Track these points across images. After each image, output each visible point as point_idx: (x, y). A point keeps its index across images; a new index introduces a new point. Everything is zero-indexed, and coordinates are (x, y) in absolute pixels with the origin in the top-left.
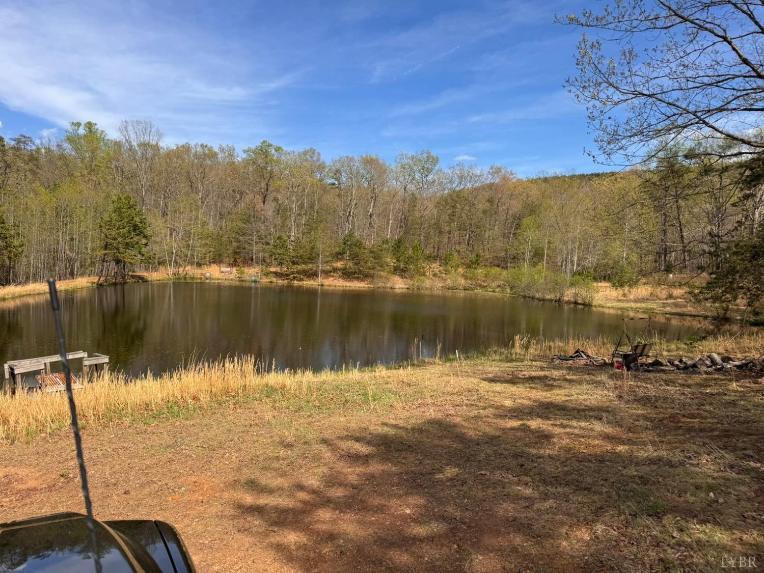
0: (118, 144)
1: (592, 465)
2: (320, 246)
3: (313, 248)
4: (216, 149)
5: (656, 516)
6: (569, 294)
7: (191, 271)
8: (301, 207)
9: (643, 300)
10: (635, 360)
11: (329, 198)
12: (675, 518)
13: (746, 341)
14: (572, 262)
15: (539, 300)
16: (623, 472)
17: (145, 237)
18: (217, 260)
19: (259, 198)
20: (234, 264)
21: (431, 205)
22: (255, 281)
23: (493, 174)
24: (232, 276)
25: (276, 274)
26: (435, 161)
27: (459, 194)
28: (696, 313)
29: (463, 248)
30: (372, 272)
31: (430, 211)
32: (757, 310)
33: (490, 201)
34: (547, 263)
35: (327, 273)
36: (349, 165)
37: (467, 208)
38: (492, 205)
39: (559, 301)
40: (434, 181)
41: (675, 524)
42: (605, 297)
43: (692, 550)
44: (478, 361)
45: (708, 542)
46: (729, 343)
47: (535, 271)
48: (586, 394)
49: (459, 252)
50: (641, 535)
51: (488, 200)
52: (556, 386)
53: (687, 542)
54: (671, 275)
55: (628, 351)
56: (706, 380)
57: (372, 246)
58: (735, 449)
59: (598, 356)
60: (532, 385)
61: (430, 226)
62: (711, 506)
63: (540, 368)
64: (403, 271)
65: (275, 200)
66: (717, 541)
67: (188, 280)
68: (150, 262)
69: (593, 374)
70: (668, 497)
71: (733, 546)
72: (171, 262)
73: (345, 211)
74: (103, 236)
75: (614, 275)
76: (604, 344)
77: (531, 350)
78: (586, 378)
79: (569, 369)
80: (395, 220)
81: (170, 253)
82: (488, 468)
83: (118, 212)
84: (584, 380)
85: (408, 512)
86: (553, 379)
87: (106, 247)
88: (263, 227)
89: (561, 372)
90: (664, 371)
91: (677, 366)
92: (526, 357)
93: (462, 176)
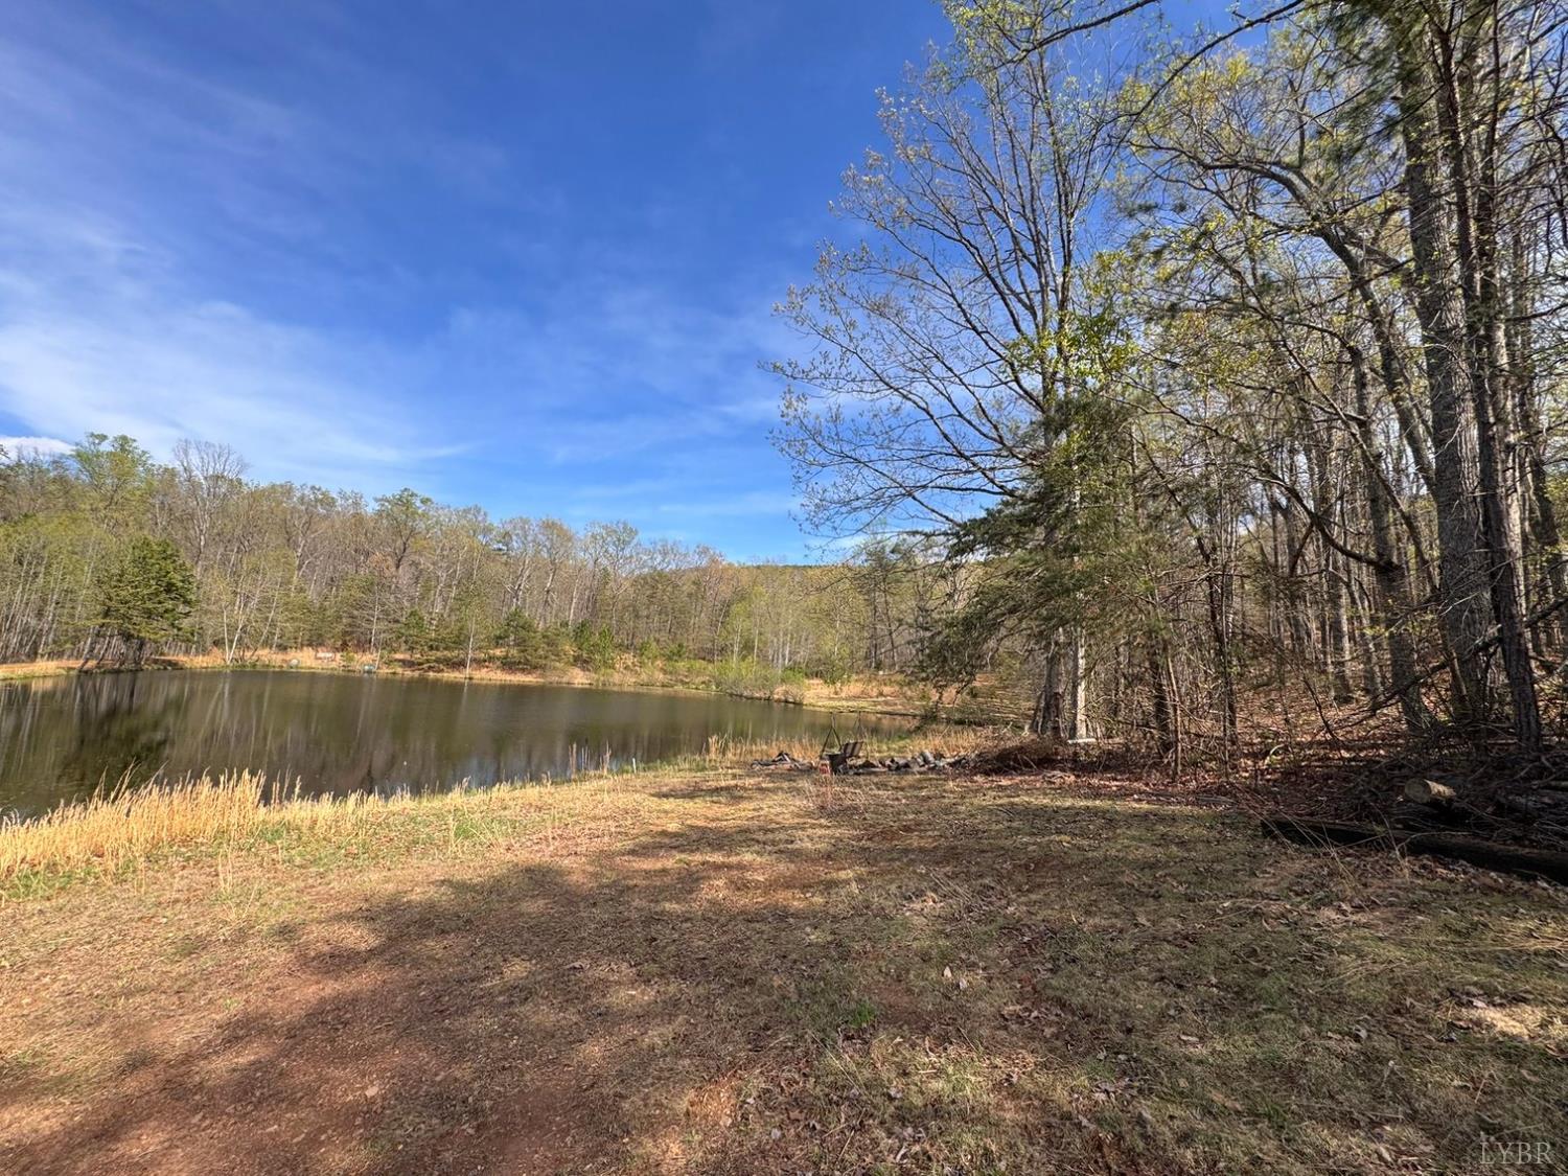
0: (173, 473)
1: (766, 928)
2: (472, 626)
3: (461, 629)
4: (334, 494)
5: (859, 1037)
6: (779, 692)
7: (268, 656)
8: (452, 576)
9: (856, 698)
10: (844, 761)
11: (495, 569)
12: (892, 1039)
13: (953, 740)
14: (783, 656)
15: (747, 698)
16: (812, 937)
17: (187, 602)
18: (315, 642)
19: (391, 561)
20: (344, 647)
21: (627, 584)
22: (369, 672)
23: (700, 554)
24: (333, 665)
25: (404, 663)
26: (633, 533)
27: (660, 574)
28: (906, 712)
29: (664, 636)
30: (543, 662)
31: (622, 589)
33: (697, 584)
34: (758, 656)
35: (479, 663)
36: (523, 528)
37: (669, 589)
38: (699, 588)
39: (769, 699)
40: (631, 557)
41: (893, 1055)
42: (816, 695)
43: (927, 1134)
44: (660, 772)
45: (953, 1102)
46: (938, 741)
47: (744, 665)
48: (780, 807)
49: (658, 641)
50: (830, 1101)
51: (694, 583)
52: (746, 798)
53: (916, 1107)
54: (881, 673)
55: (836, 751)
56: (920, 781)
57: (547, 629)
58: (968, 876)
59: (804, 758)
60: (715, 799)
61: (624, 608)
62: (950, 999)
63: (734, 776)
64: (585, 661)
65: (415, 564)
66: (971, 1097)
67: (258, 668)
68: (193, 640)
69: (794, 781)
70: (880, 985)
71: (999, 1107)
72: (231, 641)
73: (514, 583)
74: (102, 597)
75: (824, 670)
76: (811, 745)
77: (730, 755)
78: (785, 785)
79: (768, 775)
80: (580, 599)
81: (232, 628)
82: (593, 951)
83: (142, 562)
84: (782, 789)
85: (371, 1092)
86: (745, 789)
87: (106, 614)
88: (392, 599)
89: (757, 779)
90: (875, 773)
91: (889, 766)
92: (722, 764)
93: (665, 554)
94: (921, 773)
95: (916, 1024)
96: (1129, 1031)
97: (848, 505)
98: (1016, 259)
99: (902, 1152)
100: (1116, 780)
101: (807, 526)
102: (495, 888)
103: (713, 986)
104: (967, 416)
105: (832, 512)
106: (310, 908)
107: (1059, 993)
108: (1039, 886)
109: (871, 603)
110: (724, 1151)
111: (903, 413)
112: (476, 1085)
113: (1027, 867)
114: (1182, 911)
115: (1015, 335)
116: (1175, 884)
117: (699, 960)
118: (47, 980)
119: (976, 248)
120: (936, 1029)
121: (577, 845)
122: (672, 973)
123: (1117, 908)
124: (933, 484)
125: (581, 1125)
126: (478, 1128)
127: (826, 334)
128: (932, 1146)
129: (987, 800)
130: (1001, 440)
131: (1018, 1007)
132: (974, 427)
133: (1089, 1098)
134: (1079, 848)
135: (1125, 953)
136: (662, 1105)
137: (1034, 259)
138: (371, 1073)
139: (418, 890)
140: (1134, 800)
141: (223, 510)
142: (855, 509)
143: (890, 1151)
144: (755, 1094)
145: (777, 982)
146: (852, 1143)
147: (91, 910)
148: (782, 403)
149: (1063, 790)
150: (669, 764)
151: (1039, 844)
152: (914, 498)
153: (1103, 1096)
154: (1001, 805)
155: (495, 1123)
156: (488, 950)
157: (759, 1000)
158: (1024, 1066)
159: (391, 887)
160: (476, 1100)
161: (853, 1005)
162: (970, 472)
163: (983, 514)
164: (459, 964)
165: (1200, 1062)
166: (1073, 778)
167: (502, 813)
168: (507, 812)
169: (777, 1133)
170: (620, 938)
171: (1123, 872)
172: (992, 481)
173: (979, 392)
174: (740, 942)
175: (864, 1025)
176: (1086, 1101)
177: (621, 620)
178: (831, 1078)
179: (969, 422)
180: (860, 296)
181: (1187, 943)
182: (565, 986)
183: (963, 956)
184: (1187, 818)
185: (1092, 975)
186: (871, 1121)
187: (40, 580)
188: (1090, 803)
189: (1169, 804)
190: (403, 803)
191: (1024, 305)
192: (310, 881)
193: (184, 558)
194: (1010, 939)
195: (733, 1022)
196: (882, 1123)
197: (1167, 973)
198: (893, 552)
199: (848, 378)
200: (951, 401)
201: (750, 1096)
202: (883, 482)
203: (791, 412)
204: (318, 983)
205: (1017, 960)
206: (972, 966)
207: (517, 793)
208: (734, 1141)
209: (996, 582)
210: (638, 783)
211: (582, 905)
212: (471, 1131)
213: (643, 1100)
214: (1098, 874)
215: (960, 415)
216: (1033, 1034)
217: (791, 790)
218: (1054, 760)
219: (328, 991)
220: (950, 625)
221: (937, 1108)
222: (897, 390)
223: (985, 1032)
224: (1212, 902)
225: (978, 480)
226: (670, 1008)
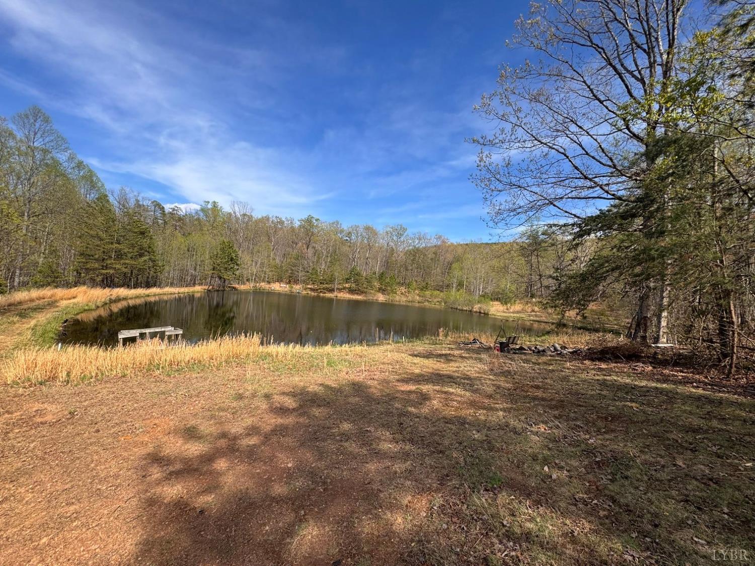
0: (230, 214)
1: (454, 428)
2: (336, 274)
3: (332, 275)
4: (284, 219)
5: (492, 491)
6: (476, 308)
7: (263, 285)
8: (328, 253)
9: (518, 312)
10: (508, 345)
11: (345, 249)
12: (509, 497)
13: (575, 338)
14: (479, 290)
15: (460, 310)
16: (476, 436)
17: (237, 265)
18: (280, 280)
19: (305, 247)
20: (289, 282)
21: (402, 255)
22: (299, 293)
23: (437, 239)
24: (286, 290)
25: (311, 289)
26: (405, 230)
27: (418, 249)
28: (548, 321)
29: (419, 279)
30: (366, 290)
31: (400, 257)
32: (585, 315)
33: (435, 253)
34: (466, 289)
35: (340, 290)
36: (356, 230)
37: (422, 256)
38: (436, 256)
39: (471, 311)
40: (404, 241)
41: (509, 504)
42: (496, 309)
43: (520, 548)
44: (415, 344)
45: (537, 536)
46: (565, 338)
47: (458, 293)
48: (470, 367)
49: (416, 281)
50: (473, 518)
51: (434, 253)
52: (453, 361)
53: (516, 533)
54: (534, 299)
55: (504, 340)
56: (550, 360)
57: (367, 275)
58: (568, 419)
59: (487, 342)
60: (438, 359)
61: (401, 266)
62: (545, 482)
63: (450, 349)
64: (384, 290)
65: (314, 247)
66: (547, 536)
67: (261, 290)
68: (240, 279)
69: (480, 354)
70: (508, 467)
71: (563, 545)
72: (252, 280)
73: (353, 255)
74: (212, 263)
75: (502, 298)
76: (491, 336)
77: (449, 338)
78: (475, 356)
79: (467, 350)
80: (381, 262)
81: (252, 274)
82: (376, 425)
83: (223, 250)
84: (472, 358)
85: (290, 465)
86: (454, 356)
87: (214, 269)
88: (306, 263)
89: (460, 351)
90: (525, 354)
91: (533, 351)
92: (445, 342)
93: (420, 239)
94: (551, 356)
95: (524, 491)
96: (656, 526)
97: (515, 211)
98: (632, 49)
99: (506, 553)
100: (683, 372)
101: (491, 224)
102: (338, 391)
103: (425, 451)
104: (592, 154)
105: (505, 216)
106: (274, 388)
107: (613, 494)
108: (613, 431)
109: (529, 262)
110: (420, 527)
111: (550, 156)
112: (325, 472)
113: (606, 419)
114: (711, 463)
115: (627, 99)
116: (710, 445)
117: (420, 436)
118: (197, 402)
119: (602, 49)
120: (534, 496)
121: (375, 375)
122: (408, 440)
123: (663, 453)
124: (567, 196)
125: (363, 499)
126: (324, 490)
127: (503, 118)
128: (522, 554)
129: (591, 375)
130: (615, 167)
131: (585, 496)
132: (596, 160)
133: (621, 556)
134: (644, 412)
135: (662, 480)
136: (397, 499)
137: (645, 47)
138: (290, 458)
139: (312, 387)
140: (693, 387)
141: (247, 228)
142: (519, 213)
143: (499, 551)
144: (437, 505)
145: (455, 455)
146: (481, 541)
147: (210, 379)
148: (478, 159)
149: (642, 375)
150: (420, 340)
151: (617, 407)
152: (554, 205)
153: (631, 558)
154: (598, 380)
155: (332, 489)
156: (335, 416)
157: (445, 462)
158: (583, 527)
159: (302, 384)
160: (325, 478)
161: (491, 475)
162: (593, 188)
163: (598, 213)
164: (324, 420)
165: (704, 557)
166: (650, 368)
167: (346, 357)
168: (348, 357)
169: (445, 526)
170: (387, 421)
171: (672, 432)
172: (607, 192)
173: (600, 139)
174: (441, 432)
175: (495, 486)
176: (619, 558)
177: (399, 271)
178: (474, 508)
179: (593, 158)
180: (525, 93)
181: (711, 483)
182: (363, 438)
183: (557, 461)
184: (732, 403)
185: (637, 488)
186: (492, 534)
187: (194, 257)
188: (659, 385)
189: (720, 392)
190: (309, 349)
191: (637, 78)
192: (275, 378)
193: (236, 247)
194: (587, 458)
195: (432, 469)
196: (498, 536)
197: (691, 498)
198: (543, 234)
199: (516, 141)
200: (581, 146)
201: (435, 505)
202: (535, 197)
203: (482, 164)
204: (275, 418)
205: (589, 470)
206: (561, 468)
207: (352, 349)
208: (426, 524)
209: (605, 253)
210: (404, 348)
211: (373, 403)
212: (322, 490)
213: (389, 495)
214: (653, 429)
215: (587, 154)
216: (592, 512)
217: (476, 359)
218: (640, 356)
219: (278, 422)
220: (571, 277)
221: (527, 536)
222: (545, 144)
223: (563, 505)
224: (736, 461)
225: (598, 191)
226: (406, 456)
